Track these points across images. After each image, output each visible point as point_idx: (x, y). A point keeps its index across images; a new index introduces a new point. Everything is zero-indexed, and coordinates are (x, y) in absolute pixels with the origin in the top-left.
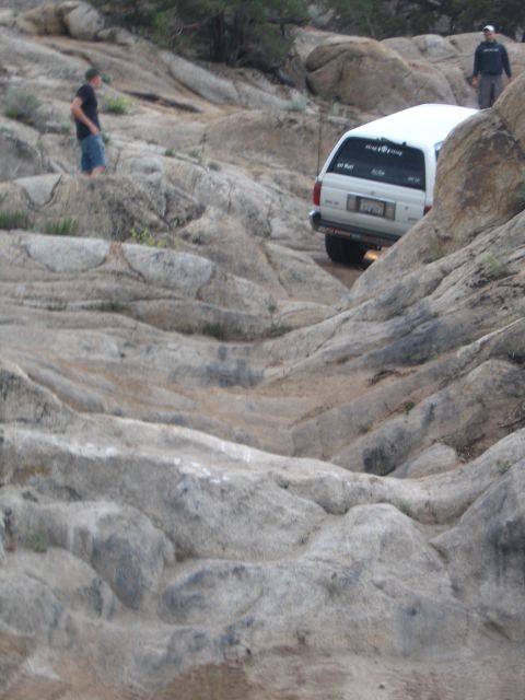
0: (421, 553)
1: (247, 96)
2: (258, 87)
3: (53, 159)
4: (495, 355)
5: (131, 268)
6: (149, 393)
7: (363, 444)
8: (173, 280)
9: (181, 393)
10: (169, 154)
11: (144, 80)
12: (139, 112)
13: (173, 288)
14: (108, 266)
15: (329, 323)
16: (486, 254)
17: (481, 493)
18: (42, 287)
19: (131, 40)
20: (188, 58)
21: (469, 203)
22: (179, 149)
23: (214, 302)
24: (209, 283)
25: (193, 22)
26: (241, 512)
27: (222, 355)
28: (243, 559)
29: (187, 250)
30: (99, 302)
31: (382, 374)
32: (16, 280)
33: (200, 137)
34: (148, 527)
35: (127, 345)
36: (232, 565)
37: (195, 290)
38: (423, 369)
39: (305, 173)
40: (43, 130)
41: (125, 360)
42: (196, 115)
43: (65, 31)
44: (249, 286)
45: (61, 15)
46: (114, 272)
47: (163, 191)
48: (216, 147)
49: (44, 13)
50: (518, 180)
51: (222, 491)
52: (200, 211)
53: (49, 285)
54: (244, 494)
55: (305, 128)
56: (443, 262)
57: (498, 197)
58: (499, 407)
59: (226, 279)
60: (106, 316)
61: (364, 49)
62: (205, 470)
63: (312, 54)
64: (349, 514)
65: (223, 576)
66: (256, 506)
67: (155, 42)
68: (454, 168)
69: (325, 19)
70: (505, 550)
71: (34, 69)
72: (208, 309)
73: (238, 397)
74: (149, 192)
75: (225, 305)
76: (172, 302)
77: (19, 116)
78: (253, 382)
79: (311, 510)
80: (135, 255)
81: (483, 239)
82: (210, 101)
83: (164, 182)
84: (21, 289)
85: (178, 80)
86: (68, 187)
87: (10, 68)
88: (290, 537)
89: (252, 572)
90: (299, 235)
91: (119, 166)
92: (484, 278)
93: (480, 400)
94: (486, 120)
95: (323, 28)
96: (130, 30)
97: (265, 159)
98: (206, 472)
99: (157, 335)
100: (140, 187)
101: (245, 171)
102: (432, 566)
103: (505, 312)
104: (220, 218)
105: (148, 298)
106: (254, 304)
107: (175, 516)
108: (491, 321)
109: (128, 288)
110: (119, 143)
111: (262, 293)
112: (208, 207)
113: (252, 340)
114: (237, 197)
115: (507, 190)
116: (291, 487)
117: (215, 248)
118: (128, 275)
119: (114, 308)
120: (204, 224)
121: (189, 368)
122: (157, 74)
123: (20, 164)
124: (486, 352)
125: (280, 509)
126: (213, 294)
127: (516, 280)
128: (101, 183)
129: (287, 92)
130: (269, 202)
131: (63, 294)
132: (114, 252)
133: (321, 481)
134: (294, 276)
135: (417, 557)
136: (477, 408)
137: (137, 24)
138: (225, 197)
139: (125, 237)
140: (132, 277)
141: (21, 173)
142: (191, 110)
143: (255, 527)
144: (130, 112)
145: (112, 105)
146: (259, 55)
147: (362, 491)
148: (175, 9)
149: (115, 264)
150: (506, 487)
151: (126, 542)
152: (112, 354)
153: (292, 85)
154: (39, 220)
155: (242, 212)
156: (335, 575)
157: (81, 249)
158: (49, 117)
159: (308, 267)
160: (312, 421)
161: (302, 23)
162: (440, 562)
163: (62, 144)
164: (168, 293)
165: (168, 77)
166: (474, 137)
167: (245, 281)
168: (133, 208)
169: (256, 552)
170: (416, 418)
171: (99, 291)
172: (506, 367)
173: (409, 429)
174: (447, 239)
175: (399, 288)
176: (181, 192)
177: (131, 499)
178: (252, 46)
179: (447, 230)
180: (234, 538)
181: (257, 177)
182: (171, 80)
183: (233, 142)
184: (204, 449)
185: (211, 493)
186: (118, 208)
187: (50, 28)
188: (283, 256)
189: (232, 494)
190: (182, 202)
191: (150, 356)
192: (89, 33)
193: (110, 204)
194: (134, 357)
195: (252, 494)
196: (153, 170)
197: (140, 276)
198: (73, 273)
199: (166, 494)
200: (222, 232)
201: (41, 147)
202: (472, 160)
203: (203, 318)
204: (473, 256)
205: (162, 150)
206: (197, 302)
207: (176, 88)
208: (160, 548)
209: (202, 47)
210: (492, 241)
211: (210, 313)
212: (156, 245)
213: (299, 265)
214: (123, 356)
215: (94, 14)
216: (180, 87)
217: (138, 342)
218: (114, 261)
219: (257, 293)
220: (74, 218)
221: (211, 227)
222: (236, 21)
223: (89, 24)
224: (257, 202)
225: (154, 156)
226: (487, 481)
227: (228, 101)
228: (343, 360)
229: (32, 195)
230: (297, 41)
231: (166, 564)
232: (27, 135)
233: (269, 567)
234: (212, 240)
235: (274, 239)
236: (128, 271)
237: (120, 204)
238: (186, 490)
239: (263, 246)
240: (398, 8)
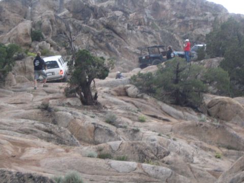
1: (187, 116)
2: (191, 113)
3: (120, 137)
5: (144, 172)
8: (158, 176)
10: (159, 135)
11: (153, 111)
12: (150, 121)
13: (159, 178)
14: (137, 171)
18: (115, 178)
19: (148, 97)
20: (167, 103)
22: (163, 133)
24: (170, 177)
25: (169, 92)
29: (163, 166)
32: (106, 175)
33: (170, 130)
37: (165, 179)
39: (205, 142)
40: (118, 127)
42: (169, 122)
43: (126, 95)
44: (184, 178)
45: (125, 89)
46: (139, 173)
47: (156, 146)
48: (175, 133)
49: (120, 89)
52: (168, 153)
53: (117, 177)
55: (205, 126)
59: (176, 176)
61: (227, 101)
63: (209, 103)
67: (156, 98)
69: (215, 91)
71: (116, 107)
74: (151, 147)
77: (110, 122)
80: (146, 167)
82: (174, 118)
83: (156, 144)
84: (108, 178)
85: (164, 111)
86: (124, 145)
87: (108, 106)
90: (203, 162)
91: (143, 139)
95: (215, 94)
96: (148, 94)
97: (192, 137)
100: (148, 145)
101: (185, 141)
104: (175, 156)
105: (150, 182)
109: (143, 178)
110: (143, 131)
111: (188, 180)
112: (171, 152)
114: (182, 150)
117: (173, 165)
118: (143, 174)
120: (170, 158)
122: (157, 109)
123: (110, 138)
126: (171, 181)
128: (135, 144)
129: (200, 115)
130: (192, 151)
131: (122, 180)
132: (139, 166)
134: (199, 175)
137: (151, 92)
138: (178, 149)
139: (143, 162)
140: (145, 175)
141: (110, 141)
142: (167, 120)
144: (147, 121)
145: (141, 119)
146: (191, 103)
148: (163, 87)
153: (202, 113)
154: (115, 156)
155: (184, 154)
157: (128, 165)
158: (120, 123)
159: (204, 172)
161: (206, 92)
163: (124, 132)
164: (157, 180)
167: (182, 176)
168: (146, 152)
171: (134, 179)
175: (233, 179)
176: (162, 147)
178: (189, 100)
181: (189, 143)
182: (161, 111)
183: (181, 131)
186: (141, 152)
187: (121, 93)
188: (196, 169)
190: (162, 150)
192: (134, 95)
193: (138, 151)
196: (154, 140)
197: (147, 174)
198: (125, 173)
200: (175, 161)
201: (117, 132)
205: (157, 134)
207: (163, 113)
209: (172, 100)
212: (153, 164)
213: (201, 172)
215: (136, 89)
218: (139, 169)
219: (186, 180)
220: (126, 155)
221: (172, 159)
222: (183, 92)
223: (134, 92)
224: (188, 151)
225: (155, 136)
227: (180, 118)
229: (112, 148)
230: (204, 98)
232: (112, 128)
234: (172, 163)
235: (194, 163)
237: (141, 151)
239: (189, 165)
240: (240, 87)
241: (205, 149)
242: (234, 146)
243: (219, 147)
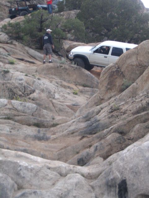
0: (87, 187)
2: (53, 57)
4: (115, 132)
5: (14, 107)
6: (17, 142)
7: (77, 157)
8: (25, 111)
9: (27, 142)
10: (26, 75)
11: (20, 55)
12: (19, 64)
13: (25, 113)
14: (7, 107)
15: (69, 123)
16: (113, 104)
17: (104, 170)
19: (17, 43)
20: (33, 49)
21: (109, 89)
22: (29, 74)
23: (36, 117)
24: (36, 111)
25: (34, 39)
26: (36, 176)
27: (39, 132)
28: (36, 189)
29: (30, 102)
30: (4, 117)
31: (83, 137)
33: (35, 71)
34: (10, 180)
35: (12, 129)
36: (33, 191)
37: (31, 113)
38: (94, 136)
39: (65, 81)
41: (11, 133)
42: (35, 64)
44: (47, 112)
46: (9, 108)
47: (23, 86)
48: (40, 74)
50: (122, 83)
51: (31, 170)
52: (34, 91)
54: (37, 171)
55: (65, 68)
56: (101, 106)
57: (117, 87)
58: (116, 146)
59: (40, 110)
60: (6, 121)
62: (26, 164)
63: (68, 48)
64: (67, 177)
65: (30, 194)
66: (41, 174)
67: (24, 44)
68: (105, 79)
69: (73, 38)
70: (110, 186)
72: (35, 119)
73: (43, 144)
74: (19, 86)
75: (40, 118)
76: (25, 117)
78: (47, 139)
79: (56, 175)
80: (15, 104)
81: (113, 99)
82: (39, 61)
83: (24, 83)
85: (30, 55)
88: (50, 183)
89: (39, 193)
90: (63, 98)
91: (12, 79)
92: (113, 110)
93: (110, 144)
94: (113, 66)
95: (72, 40)
96: (17, 41)
97: (54, 77)
98: (27, 165)
99: (20, 126)
100: (17, 85)
101: (48, 80)
102: (90, 191)
103: (118, 120)
104: (39, 93)
105: (18, 116)
106: (48, 117)
107: (17, 177)
108: (114, 122)
109: (13, 113)
110: (12, 72)
111: (50, 114)
112: (36, 90)
113: (47, 127)
114: (45, 87)
115: (119, 86)
116: (50, 169)
117: (38, 102)
118: (13, 109)
119: (9, 118)
120: (35, 95)
121: (29, 135)
122: (24, 53)
124: (112, 131)
125: (48, 175)
126: (36, 115)
127: (121, 111)
128: (6, 83)
129: (60, 58)
130: (54, 89)
132: (9, 103)
133: (59, 167)
134: (60, 109)
135: (85, 188)
136: (109, 147)
137: (19, 39)
138: (42, 87)
139: (12, 99)
140: (14, 110)
142: (33, 63)
143: (40, 180)
144: (16, 63)
145: (11, 61)
147: (71, 170)
148: (29, 35)
149: (9, 106)
150: (111, 169)
151: (3, 184)
152: (8, 131)
153: (62, 56)
155: (47, 91)
156: (62, 194)
159: (64, 107)
160: (63, 150)
161: (66, 39)
162: (92, 190)
165: (27, 54)
166: (110, 71)
167: (45, 111)
168: (15, 90)
169: (40, 187)
170: (92, 149)
171: (4, 114)
172: (117, 135)
173: (90, 153)
174: (102, 99)
175: (89, 113)
176: (28, 86)
177: (5, 172)
179: (102, 97)
180: (34, 183)
181: (51, 82)
183: (45, 72)
184: (27, 158)
185: (28, 171)
186: (11, 90)
188: (57, 104)
189: (34, 171)
190: (29, 89)
191: (18, 132)
192: (5, 42)
193: (8, 89)
194: (14, 132)
195: (40, 171)
196: (21, 80)
197: (16, 110)
199: (15, 171)
200: (40, 97)
202: (110, 77)
203: (34, 121)
204: (109, 104)
205: (24, 74)
206: (32, 117)
207: (29, 57)
208: (13, 186)
209: (37, 45)
210: (115, 100)
211: (36, 120)
212: (21, 101)
213: (61, 107)
214: (11, 132)
215: (7, 36)
216: (30, 56)
217: (15, 128)
218: (9, 105)
219: (49, 114)
221: (37, 96)
223: (5, 39)
224: (51, 89)
225: (22, 76)
226: (106, 167)
228: (73, 133)
230: (64, 44)
231: (15, 191)
233: (44, 192)
234: (37, 100)
235: (56, 99)
236: (13, 108)
237: (11, 89)
238: (21, 170)
239: (51, 101)
240: (93, 35)
241: (65, 87)
242: (89, 84)
243: (76, 85)
